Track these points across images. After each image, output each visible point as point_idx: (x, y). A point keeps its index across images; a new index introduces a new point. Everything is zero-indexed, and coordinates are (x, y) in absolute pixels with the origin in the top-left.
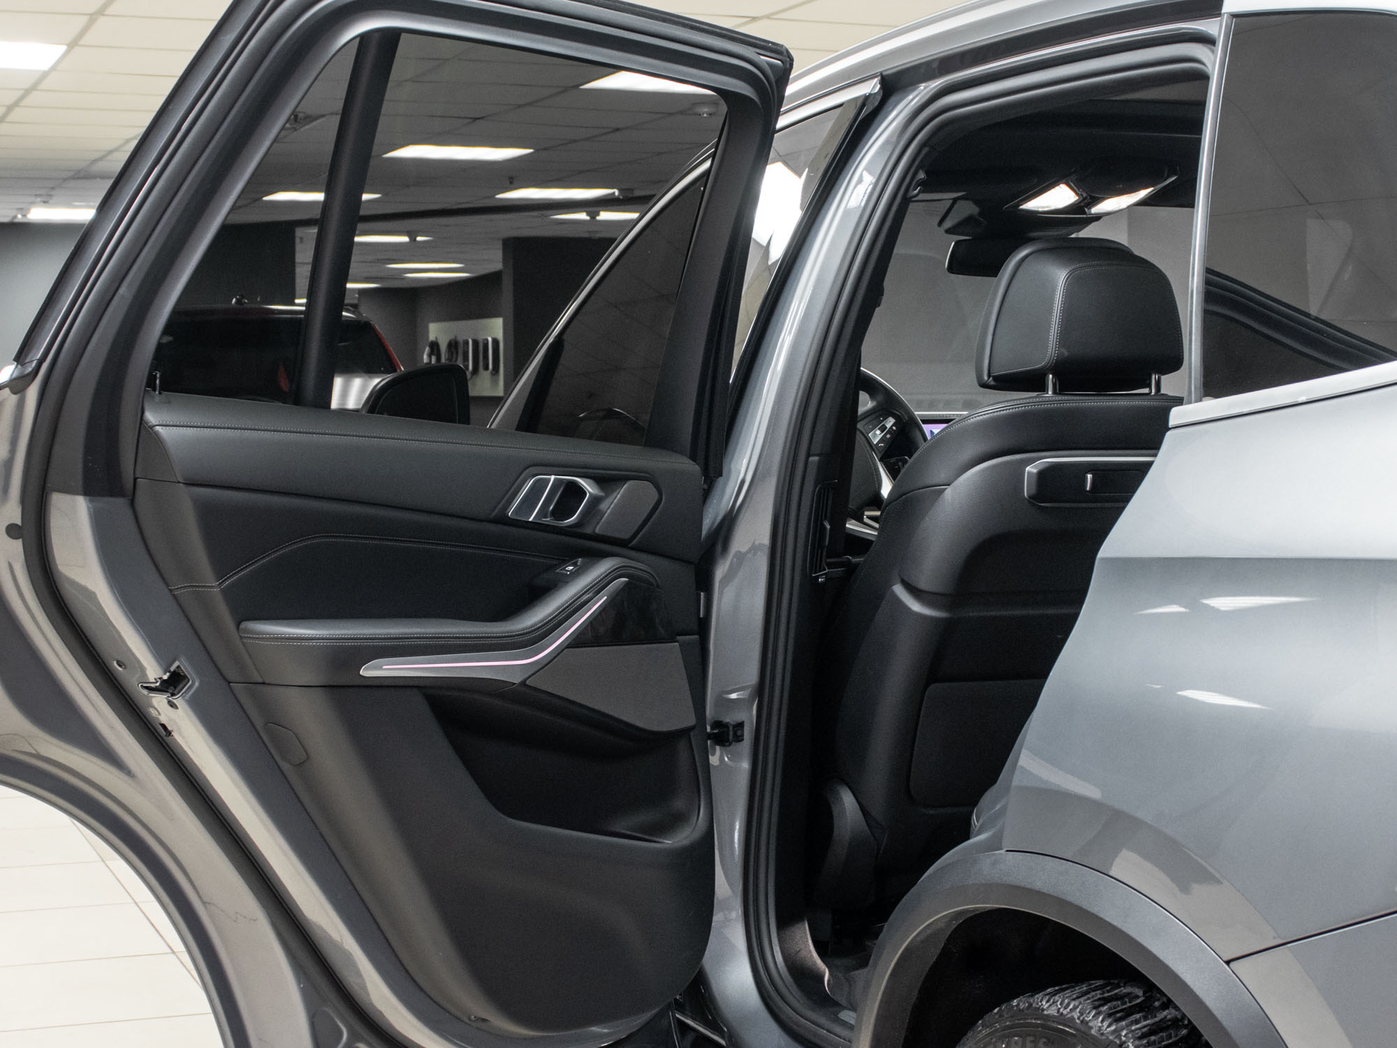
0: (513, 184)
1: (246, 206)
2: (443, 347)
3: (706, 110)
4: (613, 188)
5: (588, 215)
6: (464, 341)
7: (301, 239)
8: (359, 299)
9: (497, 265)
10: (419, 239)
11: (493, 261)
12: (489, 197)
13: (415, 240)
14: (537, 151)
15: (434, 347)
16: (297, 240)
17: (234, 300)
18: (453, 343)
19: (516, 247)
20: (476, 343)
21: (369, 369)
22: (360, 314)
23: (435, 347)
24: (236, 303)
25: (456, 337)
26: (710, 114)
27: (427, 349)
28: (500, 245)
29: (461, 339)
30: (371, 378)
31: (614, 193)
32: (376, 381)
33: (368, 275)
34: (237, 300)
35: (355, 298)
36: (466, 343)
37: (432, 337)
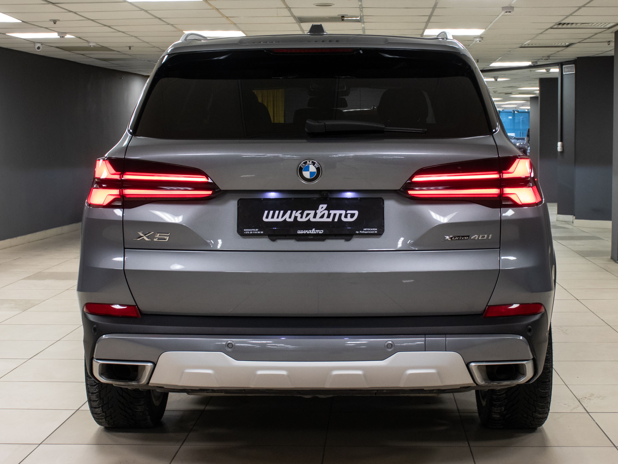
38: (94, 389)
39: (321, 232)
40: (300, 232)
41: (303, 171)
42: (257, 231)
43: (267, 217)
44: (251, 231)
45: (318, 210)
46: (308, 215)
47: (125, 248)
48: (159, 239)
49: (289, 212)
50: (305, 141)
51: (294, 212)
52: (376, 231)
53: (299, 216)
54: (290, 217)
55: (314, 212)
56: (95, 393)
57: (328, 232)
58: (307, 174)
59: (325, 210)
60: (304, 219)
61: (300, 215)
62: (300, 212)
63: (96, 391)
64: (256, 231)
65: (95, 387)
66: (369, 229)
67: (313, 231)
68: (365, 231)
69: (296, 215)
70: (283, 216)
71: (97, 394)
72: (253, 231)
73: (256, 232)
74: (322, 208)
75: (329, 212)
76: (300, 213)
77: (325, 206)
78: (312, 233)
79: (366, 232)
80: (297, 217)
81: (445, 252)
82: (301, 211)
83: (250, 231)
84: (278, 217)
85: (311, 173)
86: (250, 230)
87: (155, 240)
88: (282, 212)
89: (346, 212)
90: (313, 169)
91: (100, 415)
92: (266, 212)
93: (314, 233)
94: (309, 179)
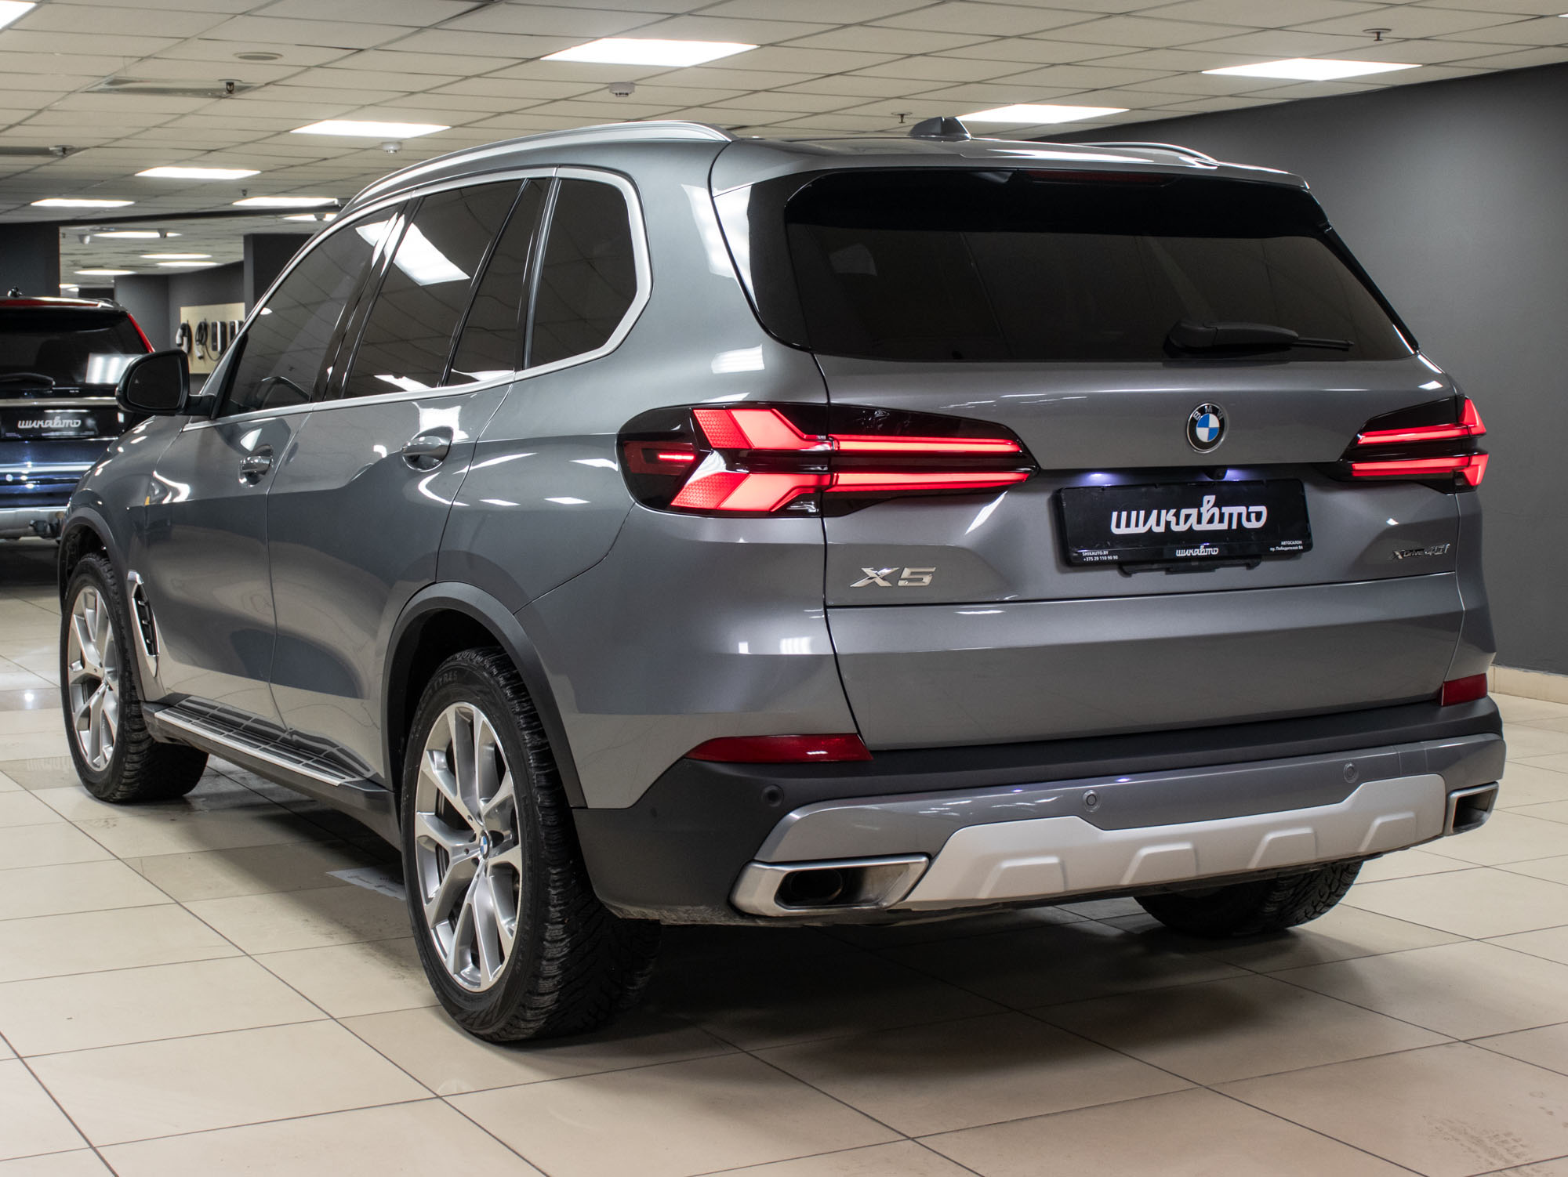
0: (245, 194)
1: (15, 209)
2: (194, 330)
3: (392, 148)
4: (334, 197)
5: (316, 217)
6: (213, 324)
7: (64, 234)
8: (115, 284)
9: (240, 257)
10: (169, 235)
11: (236, 253)
12: (228, 204)
13: (165, 236)
14: (263, 172)
15: (186, 329)
16: (61, 235)
17: (10, 293)
18: (203, 325)
19: (255, 242)
20: (223, 325)
21: (127, 351)
22: (118, 305)
23: (187, 331)
24: (11, 295)
25: (205, 320)
26: (395, 151)
27: (179, 331)
28: (242, 240)
29: (210, 322)
30: (127, 357)
31: (334, 202)
32: (132, 360)
33: (122, 264)
34: (12, 292)
35: (111, 284)
36: (215, 325)
37: (183, 321)
38: (559, 949)
39: (1215, 551)
40: (1180, 554)
41: (1200, 426)
42: (1106, 555)
43: (1118, 526)
44: (1096, 556)
45: (1202, 506)
46: (1188, 517)
47: (826, 607)
48: (909, 580)
49: (1155, 512)
50: (1160, 364)
51: (1164, 512)
52: (1300, 545)
53: (1173, 520)
54: (1158, 524)
55: (1196, 510)
56: (558, 958)
57: (1226, 553)
58: (1203, 434)
59: (1213, 506)
60: (1182, 527)
61: (1174, 518)
62: (1173, 511)
63: (563, 953)
64: (1104, 555)
65: (562, 944)
66: (1290, 543)
67: (1202, 551)
68: (1284, 546)
69: (1168, 520)
70: (1145, 522)
71: (562, 960)
72: (1099, 556)
73: (1105, 558)
74: (1209, 502)
75: (1220, 510)
76: (1174, 515)
77: (1212, 498)
78: (1201, 554)
79: (1286, 549)
80: (1170, 522)
81: (1399, 581)
82: (1175, 510)
83: (1093, 556)
84: (1137, 525)
85: (1212, 431)
86: (1093, 554)
87: (901, 583)
88: (1142, 513)
89: (1248, 509)
90: (1214, 422)
91: (544, 1010)
92: (1115, 514)
93: (1204, 554)
94: (1205, 443)
